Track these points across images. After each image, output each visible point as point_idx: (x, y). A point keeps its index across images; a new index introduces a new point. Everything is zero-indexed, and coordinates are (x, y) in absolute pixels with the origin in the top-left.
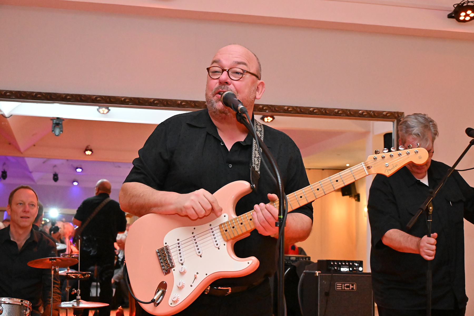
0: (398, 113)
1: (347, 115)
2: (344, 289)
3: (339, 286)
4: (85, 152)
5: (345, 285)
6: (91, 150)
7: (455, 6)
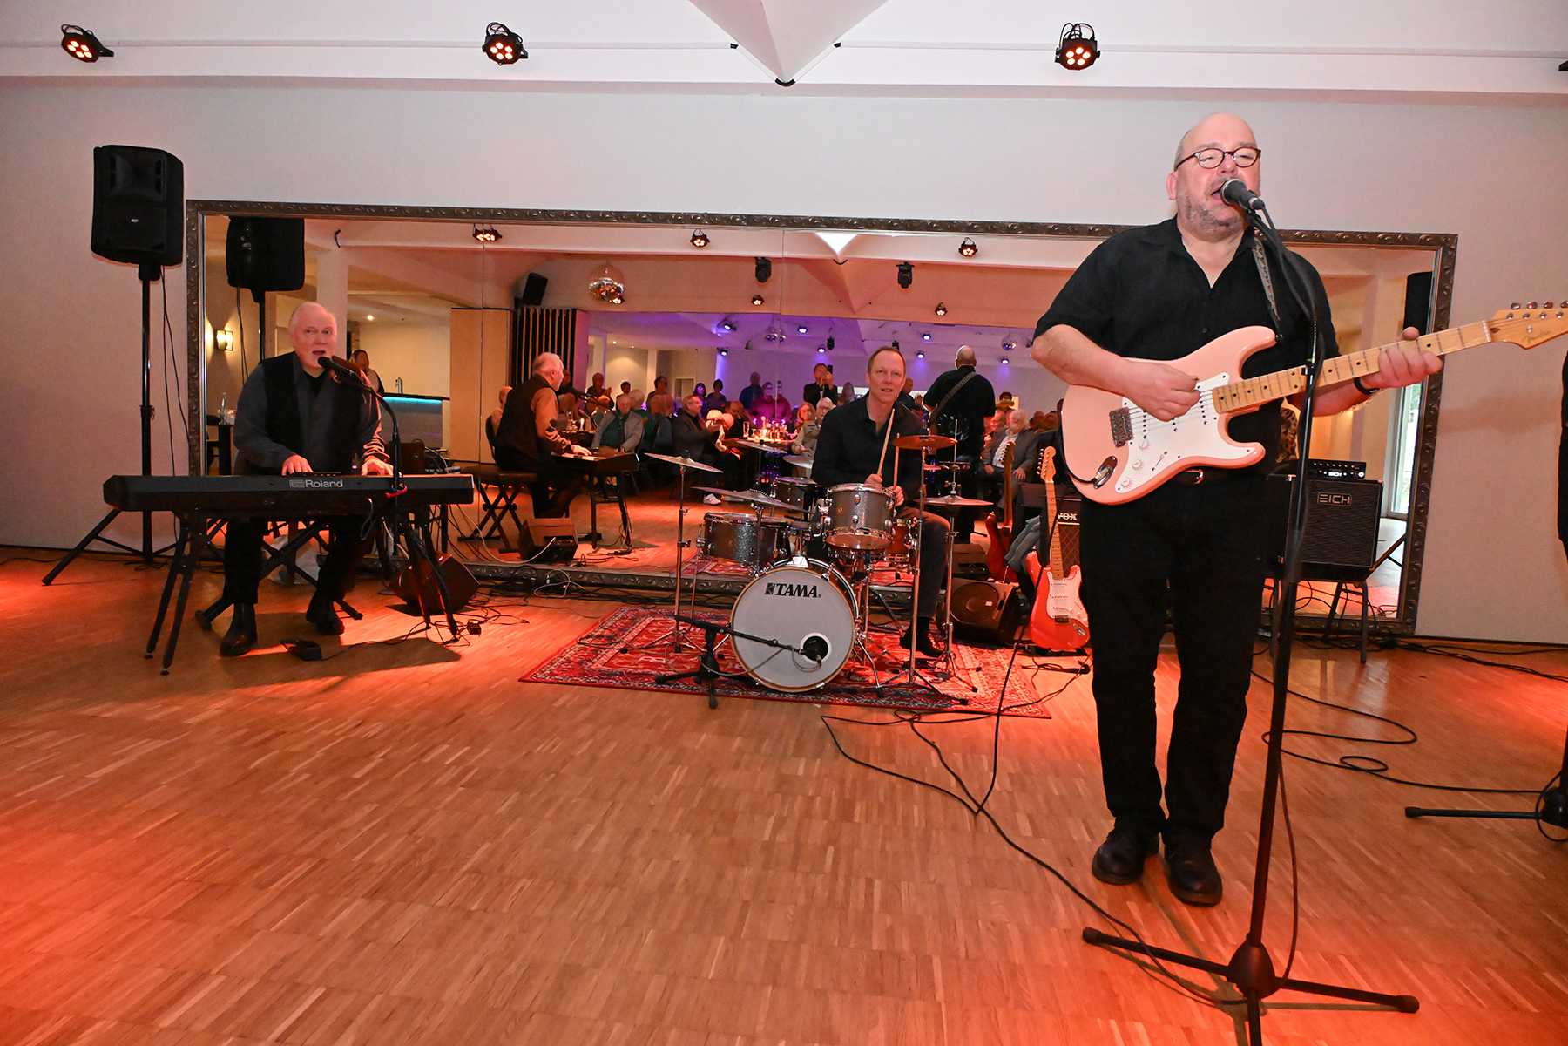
2: (1332, 502)
3: (1323, 498)
4: (936, 312)
5: (1334, 496)
6: (944, 310)
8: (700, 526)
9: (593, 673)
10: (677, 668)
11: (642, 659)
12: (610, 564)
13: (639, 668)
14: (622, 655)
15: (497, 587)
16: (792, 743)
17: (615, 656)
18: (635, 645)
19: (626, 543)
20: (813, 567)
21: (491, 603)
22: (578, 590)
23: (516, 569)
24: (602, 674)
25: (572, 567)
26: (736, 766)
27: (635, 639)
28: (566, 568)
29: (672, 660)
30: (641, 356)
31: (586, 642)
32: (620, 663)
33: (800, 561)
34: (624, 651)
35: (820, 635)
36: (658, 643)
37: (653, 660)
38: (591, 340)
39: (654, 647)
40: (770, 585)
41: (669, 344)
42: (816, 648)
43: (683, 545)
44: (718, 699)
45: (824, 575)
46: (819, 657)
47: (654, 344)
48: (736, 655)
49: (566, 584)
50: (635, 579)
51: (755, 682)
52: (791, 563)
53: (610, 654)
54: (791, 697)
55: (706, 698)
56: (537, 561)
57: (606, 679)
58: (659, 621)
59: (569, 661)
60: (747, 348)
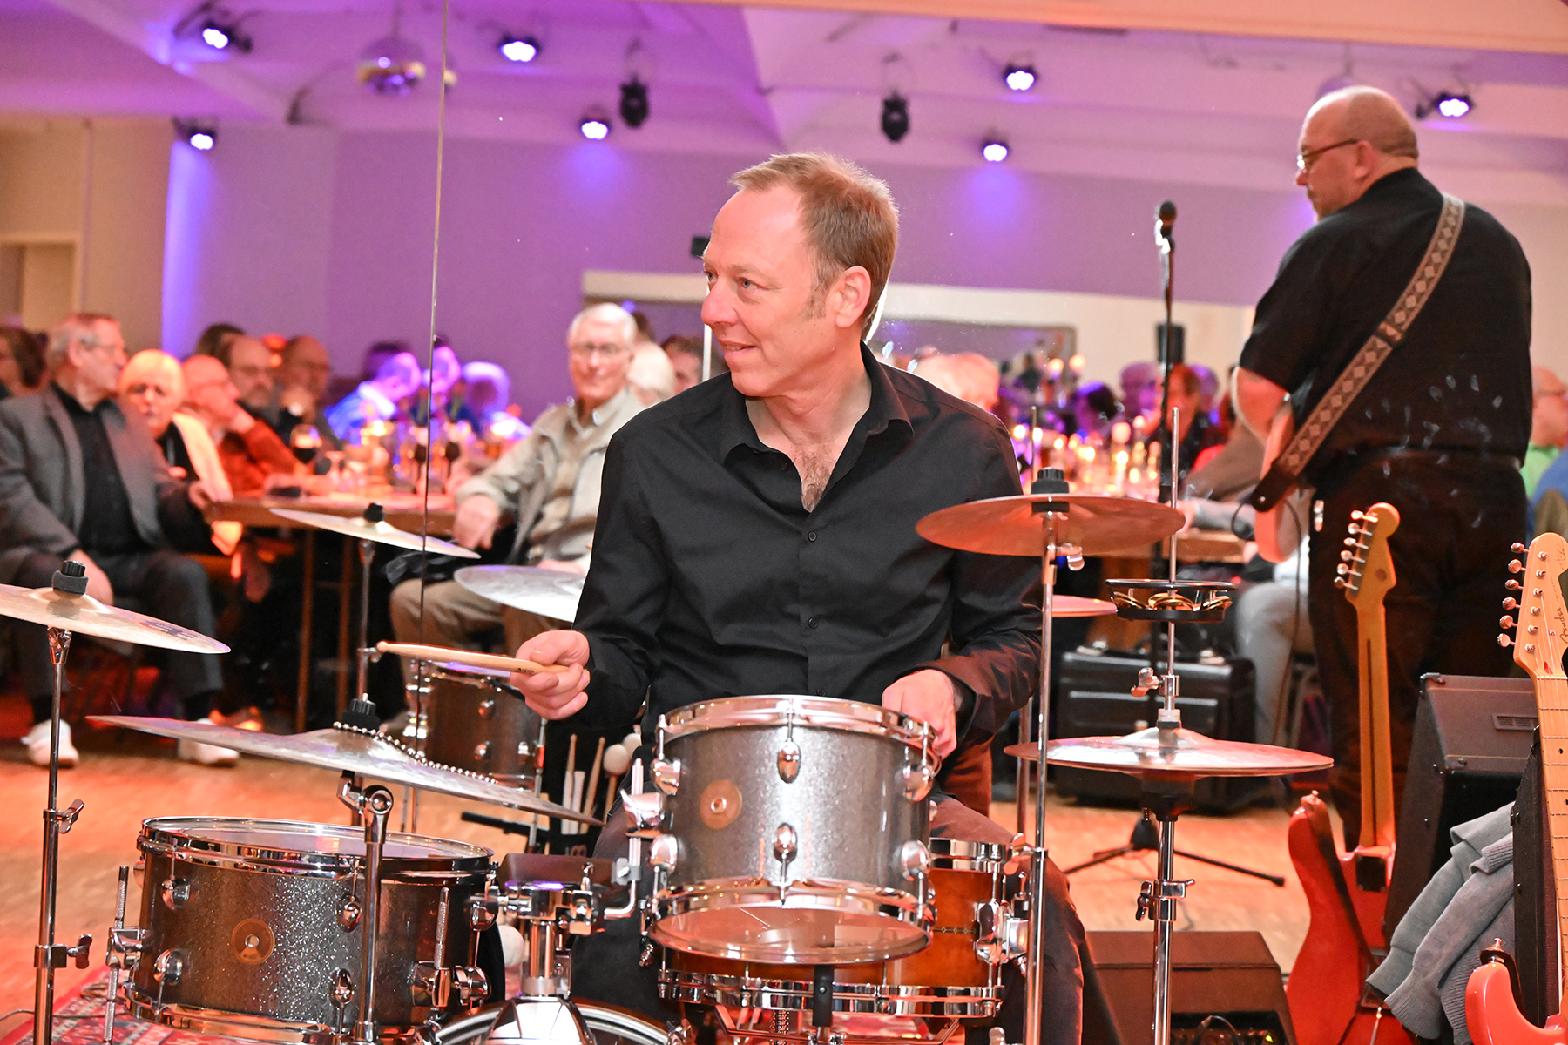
8: (125, 873)
33: (547, 1023)
52: (508, 1030)
60: (294, 117)
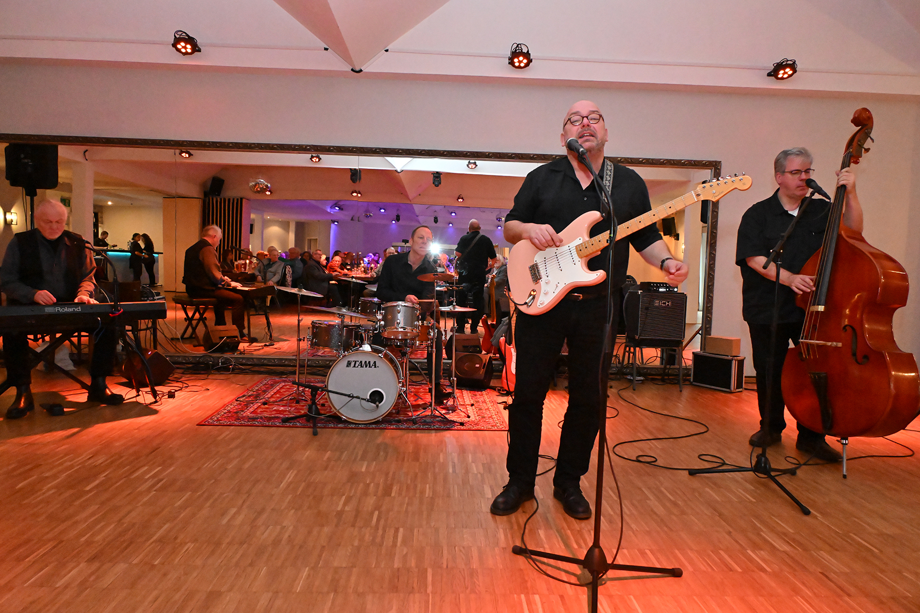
0: (716, 162)
1: (672, 164)
4: (458, 200)
6: (462, 198)
7: (775, 65)
8: (309, 328)
9: (243, 418)
10: (296, 413)
11: (275, 408)
12: (261, 352)
13: (272, 414)
14: (263, 406)
15: (188, 368)
16: (360, 453)
17: (259, 407)
18: (272, 400)
19: (269, 339)
20: (375, 350)
21: (183, 379)
22: (240, 369)
23: (200, 357)
24: (249, 419)
25: (236, 355)
26: (326, 468)
27: (272, 397)
28: (233, 356)
29: (294, 408)
30: (285, 226)
31: (242, 400)
32: (261, 412)
33: (367, 348)
34: (264, 404)
35: (380, 390)
36: (286, 399)
37: (282, 408)
38: (253, 216)
39: (284, 400)
40: (349, 361)
41: (302, 218)
42: (376, 397)
43: (300, 340)
44: (318, 430)
45: (380, 355)
46: (377, 403)
47: (293, 218)
48: (329, 403)
49: (231, 365)
50: (274, 360)
51: (341, 418)
52: (361, 348)
53: (256, 406)
54: (363, 426)
55: (311, 430)
56: (214, 352)
57: (252, 422)
58: (287, 385)
59: (229, 412)
60: (351, 220)
